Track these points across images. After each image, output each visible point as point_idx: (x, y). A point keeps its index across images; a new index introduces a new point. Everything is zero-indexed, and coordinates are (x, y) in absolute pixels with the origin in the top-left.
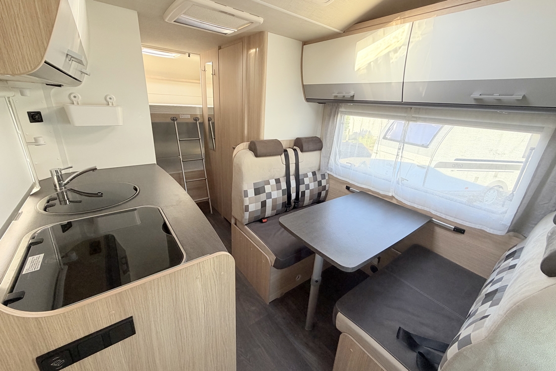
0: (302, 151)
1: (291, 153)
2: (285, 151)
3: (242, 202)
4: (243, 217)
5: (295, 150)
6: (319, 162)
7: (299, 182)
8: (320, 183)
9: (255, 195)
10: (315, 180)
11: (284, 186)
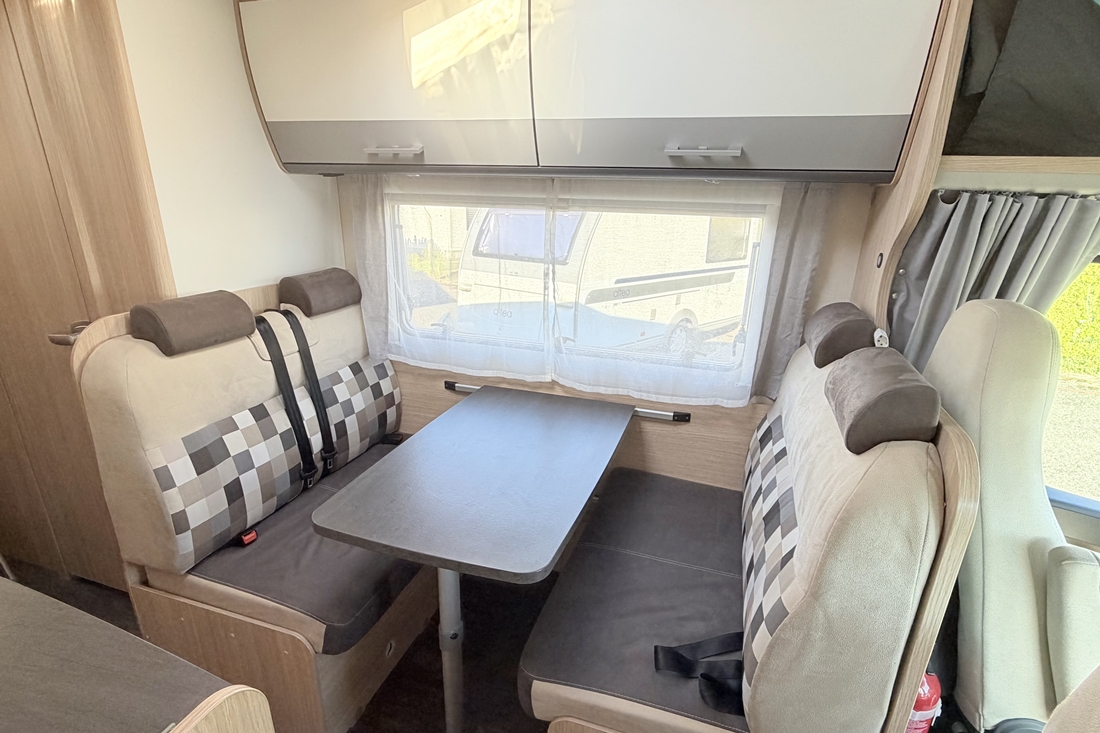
0: (309, 313)
1: (278, 323)
2: (261, 321)
5: (286, 313)
6: (361, 338)
8: (377, 390)
9: (198, 474)
10: (363, 384)
11: (282, 422)
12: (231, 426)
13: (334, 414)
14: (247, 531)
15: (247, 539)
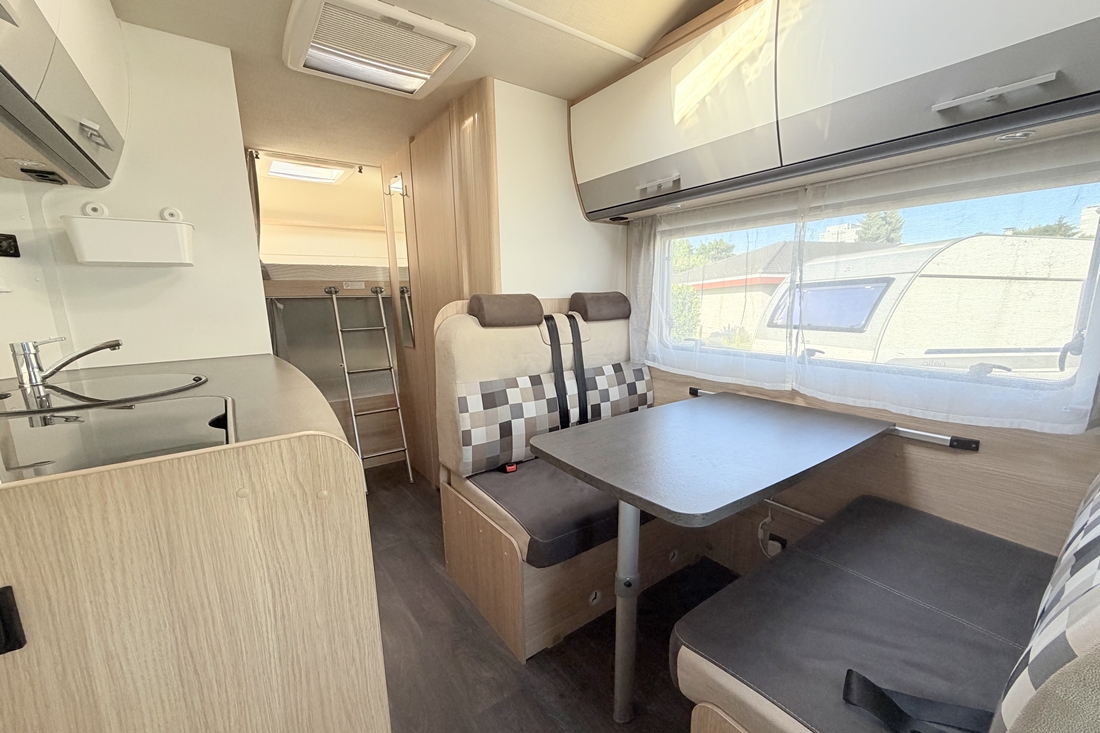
0: (586, 319)
1: (563, 323)
2: (549, 319)
3: (455, 423)
4: (459, 460)
5: (571, 318)
6: (625, 345)
7: (584, 385)
8: (632, 388)
9: (485, 409)
10: (621, 381)
11: (551, 392)
12: (514, 384)
13: (593, 398)
14: (511, 464)
15: (509, 468)
